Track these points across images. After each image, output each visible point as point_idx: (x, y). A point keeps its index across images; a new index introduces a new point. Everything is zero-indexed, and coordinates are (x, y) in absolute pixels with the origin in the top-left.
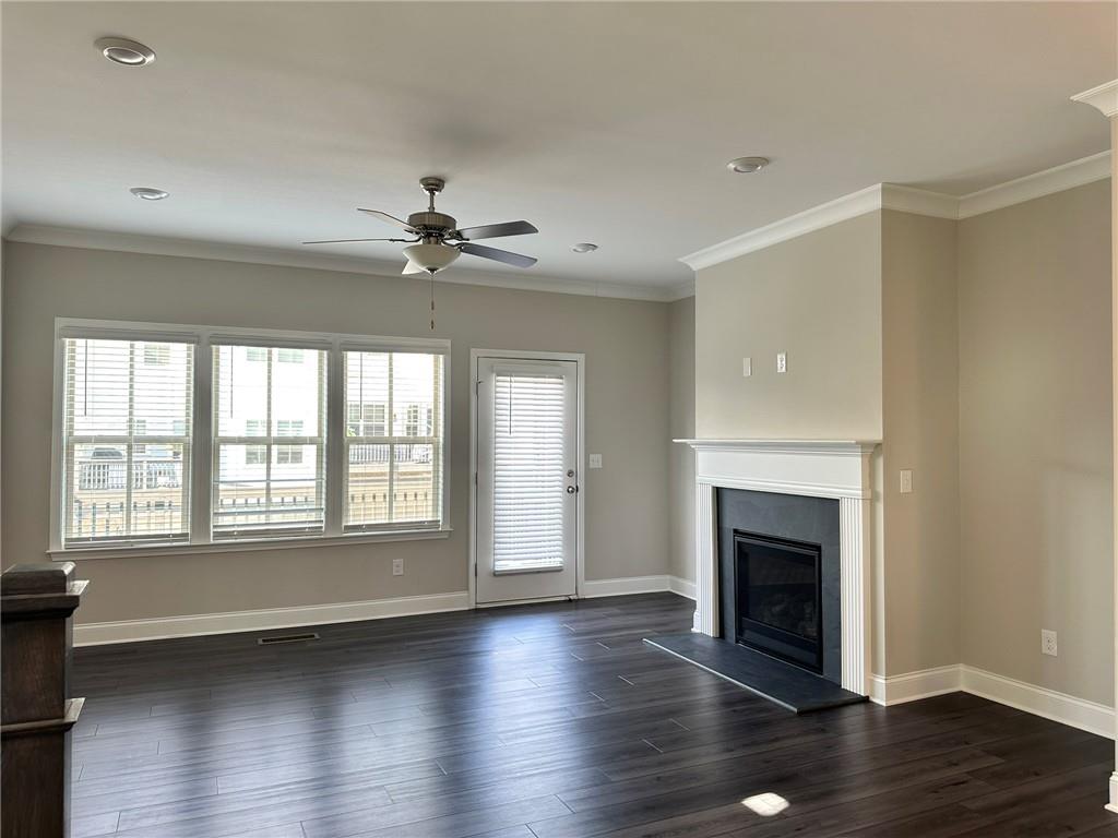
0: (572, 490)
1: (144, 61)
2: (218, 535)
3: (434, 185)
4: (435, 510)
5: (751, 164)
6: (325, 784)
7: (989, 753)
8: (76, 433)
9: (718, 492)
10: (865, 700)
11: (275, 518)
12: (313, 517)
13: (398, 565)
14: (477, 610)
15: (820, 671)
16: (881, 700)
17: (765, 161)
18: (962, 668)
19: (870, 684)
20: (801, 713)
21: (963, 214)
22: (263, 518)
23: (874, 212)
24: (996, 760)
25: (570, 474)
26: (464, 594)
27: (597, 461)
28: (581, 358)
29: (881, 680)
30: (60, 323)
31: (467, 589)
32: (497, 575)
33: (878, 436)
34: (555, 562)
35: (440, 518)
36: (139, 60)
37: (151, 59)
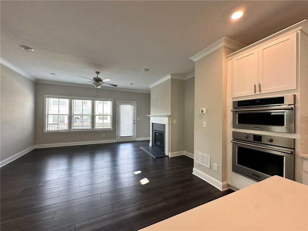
0: (134, 124)
1: (31, 51)
2: (73, 130)
3: (98, 73)
4: (111, 127)
5: (146, 70)
6: (92, 169)
7: (181, 164)
8: (49, 113)
9: (153, 124)
10: (168, 156)
11: (83, 127)
12: (89, 127)
13: (104, 135)
14: (117, 142)
15: (163, 152)
16: (170, 156)
17: (148, 70)
18: (184, 151)
19: (168, 154)
20: (156, 158)
21: (185, 79)
22: (81, 127)
23: (170, 79)
24: (181, 166)
25: (134, 121)
26: (115, 140)
27: (138, 119)
28: (136, 102)
29: (170, 153)
30: (45, 96)
31: (116, 139)
32: (121, 137)
33: (170, 114)
34: (131, 135)
35: (111, 128)
36: (30, 50)
37: (32, 50)
